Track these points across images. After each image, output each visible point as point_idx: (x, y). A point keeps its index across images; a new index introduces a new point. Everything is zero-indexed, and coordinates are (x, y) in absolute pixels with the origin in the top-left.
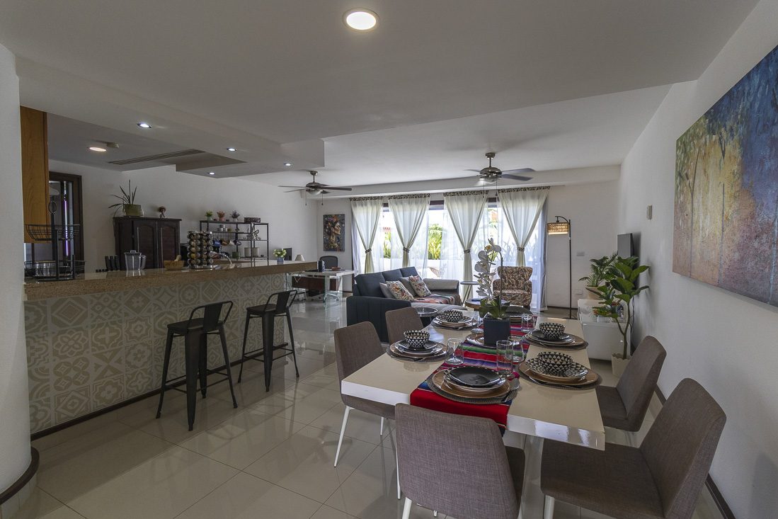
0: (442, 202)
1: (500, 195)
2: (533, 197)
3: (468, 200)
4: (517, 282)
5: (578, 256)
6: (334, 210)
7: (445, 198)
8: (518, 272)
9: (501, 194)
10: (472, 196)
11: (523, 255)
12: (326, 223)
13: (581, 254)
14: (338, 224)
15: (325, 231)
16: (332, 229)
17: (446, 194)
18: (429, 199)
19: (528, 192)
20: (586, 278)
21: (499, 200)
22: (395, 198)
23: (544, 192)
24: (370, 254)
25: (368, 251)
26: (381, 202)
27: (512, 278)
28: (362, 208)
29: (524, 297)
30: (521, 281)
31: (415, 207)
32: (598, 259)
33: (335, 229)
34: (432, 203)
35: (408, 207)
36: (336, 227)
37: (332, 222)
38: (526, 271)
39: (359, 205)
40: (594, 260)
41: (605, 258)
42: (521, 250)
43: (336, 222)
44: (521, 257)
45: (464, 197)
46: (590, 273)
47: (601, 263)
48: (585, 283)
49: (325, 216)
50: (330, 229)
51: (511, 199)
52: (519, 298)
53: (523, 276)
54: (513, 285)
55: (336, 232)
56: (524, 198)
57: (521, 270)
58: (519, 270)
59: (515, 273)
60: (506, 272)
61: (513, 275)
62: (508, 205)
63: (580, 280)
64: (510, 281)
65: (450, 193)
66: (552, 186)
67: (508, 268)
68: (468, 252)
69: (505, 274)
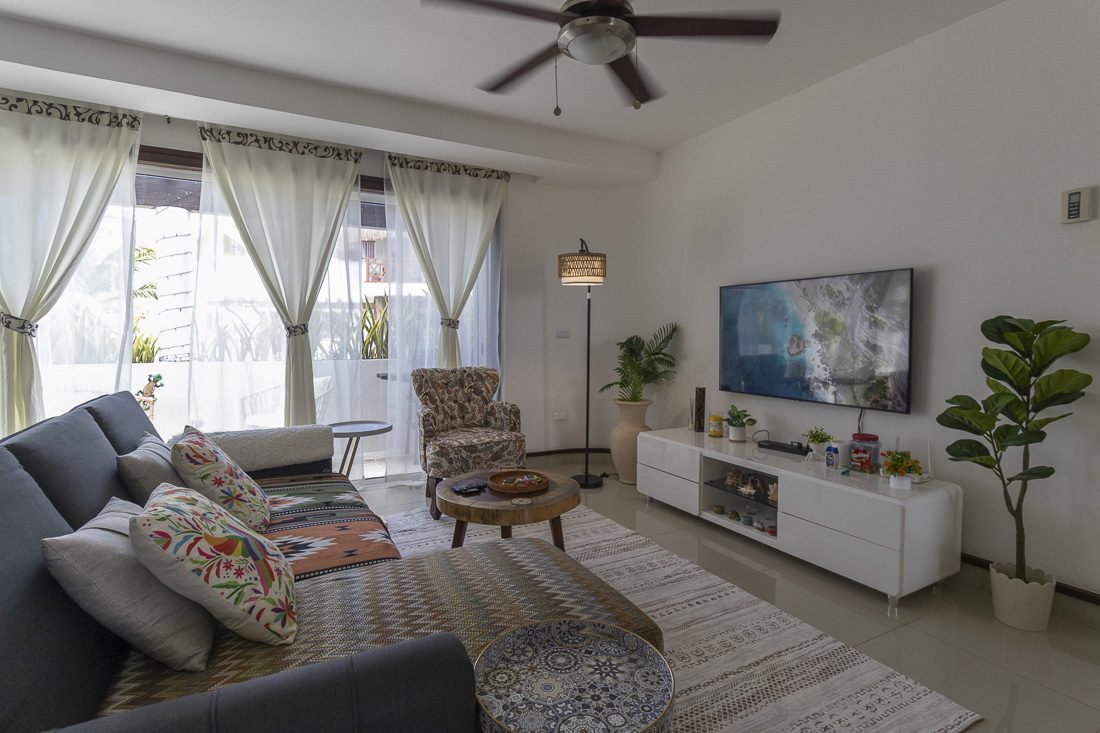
0: (194, 160)
1: (394, 175)
2: (475, 196)
4: (462, 408)
5: (558, 337)
7: (208, 148)
8: (462, 384)
9: (397, 170)
10: (309, 158)
11: (455, 337)
13: (564, 335)
17: (210, 132)
18: (137, 138)
21: (390, 187)
23: (500, 188)
27: (450, 399)
30: (471, 407)
34: (149, 154)
38: (480, 379)
42: (451, 324)
44: (451, 344)
45: (283, 157)
51: (421, 190)
53: (478, 392)
54: (453, 418)
57: (469, 375)
58: (462, 375)
59: (452, 387)
60: (435, 385)
61: (449, 392)
62: (416, 206)
63: (602, 389)
64: (445, 407)
65: (228, 133)
66: (517, 174)
67: (436, 374)
68: (303, 333)
69: (433, 390)
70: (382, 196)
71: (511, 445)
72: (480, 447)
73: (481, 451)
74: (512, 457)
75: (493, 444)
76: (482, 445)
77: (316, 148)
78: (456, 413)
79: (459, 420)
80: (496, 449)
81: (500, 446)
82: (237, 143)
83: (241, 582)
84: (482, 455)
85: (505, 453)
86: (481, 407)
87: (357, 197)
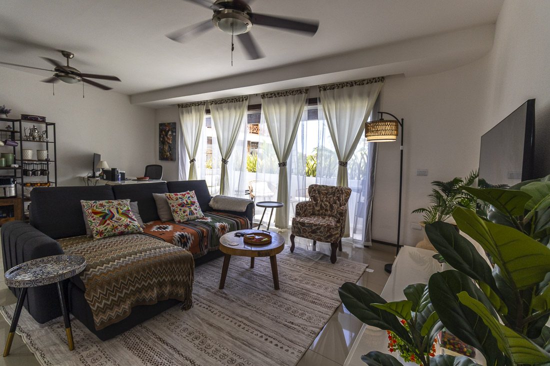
0: (259, 107)
1: (322, 94)
2: (361, 95)
3: (286, 102)
4: (331, 207)
5: (419, 175)
6: (168, 119)
7: (262, 101)
8: (333, 194)
9: (322, 92)
10: (291, 97)
11: (345, 171)
12: (161, 131)
13: (423, 174)
14: (170, 133)
15: (160, 140)
16: (166, 138)
17: (263, 96)
18: (246, 103)
19: (355, 87)
20: (423, 210)
21: (320, 101)
22: (216, 104)
23: (377, 87)
24: (193, 164)
25: (192, 161)
26: (204, 108)
27: (326, 201)
28: (188, 115)
29: (328, 231)
30: (335, 206)
31: (233, 112)
32: (445, 182)
33: (168, 138)
35: (227, 114)
36: (168, 136)
37: (165, 131)
38: (342, 193)
39: (186, 112)
40: (438, 183)
41: (457, 181)
42: (343, 164)
43: (168, 131)
45: (282, 99)
46: (430, 203)
47: (449, 188)
48: (422, 217)
49: (161, 125)
50: (163, 138)
51: (334, 98)
52: (321, 232)
53: (340, 200)
54: (326, 210)
55: (168, 141)
56: (350, 96)
57: (338, 190)
58: (335, 190)
59: (330, 195)
60: (319, 192)
61: (327, 197)
62: (330, 107)
63: (414, 212)
64: (323, 204)
65: (267, 95)
66: (389, 76)
67: (322, 188)
68: (283, 166)
69: (318, 195)
70: (316, 106)
71: (322, 228)
72: (306, 225)
73: (307, 227)
74: (322, 235)
75: (313, 225)
76: (308, 224)
77: (293, 92)
78: (328, 208)
79: (329, 212)
80: (314, 228)
81: (316, 227)
82: (270, 97)
83: (93, 221)
84: (307, 228)
85: (318, 231)
86: (338, 208)
87: (306, 108)
